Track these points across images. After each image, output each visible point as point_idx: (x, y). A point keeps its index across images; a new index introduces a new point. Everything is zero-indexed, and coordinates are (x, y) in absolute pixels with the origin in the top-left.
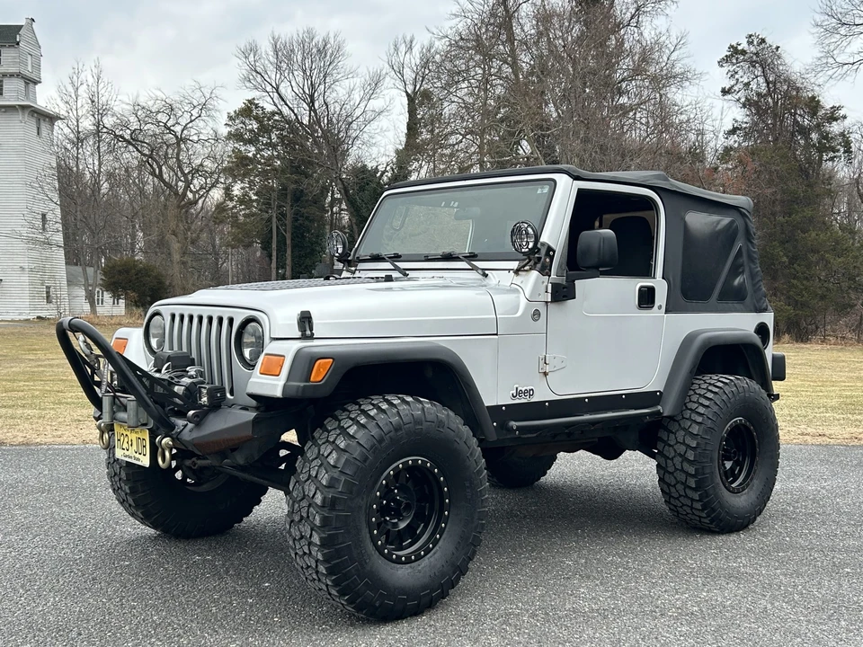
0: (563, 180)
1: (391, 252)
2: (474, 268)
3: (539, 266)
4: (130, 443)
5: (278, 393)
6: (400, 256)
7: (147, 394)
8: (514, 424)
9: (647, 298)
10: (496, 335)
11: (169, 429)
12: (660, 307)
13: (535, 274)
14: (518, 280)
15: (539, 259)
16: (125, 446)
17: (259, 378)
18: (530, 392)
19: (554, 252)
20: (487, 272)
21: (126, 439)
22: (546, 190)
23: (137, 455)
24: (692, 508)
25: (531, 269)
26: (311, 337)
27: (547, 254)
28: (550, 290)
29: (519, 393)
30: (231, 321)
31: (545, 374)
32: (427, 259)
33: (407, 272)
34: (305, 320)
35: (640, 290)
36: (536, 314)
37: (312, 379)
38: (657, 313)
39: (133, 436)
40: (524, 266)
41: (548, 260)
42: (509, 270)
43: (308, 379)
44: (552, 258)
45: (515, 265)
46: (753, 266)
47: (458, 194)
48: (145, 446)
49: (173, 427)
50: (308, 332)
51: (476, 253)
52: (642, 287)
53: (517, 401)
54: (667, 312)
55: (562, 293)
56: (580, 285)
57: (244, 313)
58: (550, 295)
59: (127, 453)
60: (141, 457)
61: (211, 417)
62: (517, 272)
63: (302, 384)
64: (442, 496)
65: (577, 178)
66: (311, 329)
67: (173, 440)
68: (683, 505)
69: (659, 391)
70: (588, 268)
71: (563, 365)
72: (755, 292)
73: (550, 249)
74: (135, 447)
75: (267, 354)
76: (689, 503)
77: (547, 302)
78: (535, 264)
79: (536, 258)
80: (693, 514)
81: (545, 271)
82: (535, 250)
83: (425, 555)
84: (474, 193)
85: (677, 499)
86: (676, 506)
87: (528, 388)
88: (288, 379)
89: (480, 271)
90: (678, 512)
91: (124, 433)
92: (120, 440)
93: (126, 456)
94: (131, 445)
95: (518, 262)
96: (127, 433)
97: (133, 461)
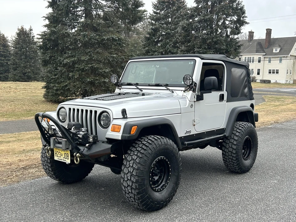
0: (198, 59)
1: (135, 82)
2: (168, 89)
3: (192, 89)
4: (61, 155)
5: (120, 138)
6: (138, 84)
7: (71, 139)
8: (186, 143)
9: (222, 98)
10: (181, 113)
11: (78, 150)
12: (225, 101)
13: (191, 92)
14: (185, 94)
15: (192, 87)
16: (59, 155)
17: (111, 132)
18: (190, 132)
19: (197, 84)
20: (173, 91)
21: (59, 154)
22: (192, 63)
23: (65, 159)
24: (233, 165)
25: (190, 90)
26: (127, 118)
27: (195, 85)
28: (196, 97)
29: (187, 132)
30: (96, 112)
31: (194, 125)
32: (149, 85)
33: (142, 90)
34: (124, 112)
35: (220, 95)
36: (192, 106)
37: (131, 133)
38: (224, 102)
39: (63, 153)
40: (187, 90)
41: (195, 87)
42: (181, 90)
43: (130, 133)
44: (196, 86)
45: (183, 89)
46: (249, 85)
47: (158, 63)
48: (68, 156)
49: (80, 150)
50: (125, 116)
51: (168, 84)
52: (220, 94)
53: (186, 135)
54: (227, 102)
55: (200, 98)
56: (205, 95)
57: (101, 109)
58: (196, 99)
59: (60, 158)
60: (66, 160)
61: (94, 146)
62: (184, 91)
63: (129, 135)
64: (169, 168)
65: (202, 59)
66: (126, 115)
67: (80, 154)
68: (230, 164)
69: (225, 128)
70: (208, 90)
71: (199, 122)
72: (250, 93)
73: (195, 83)
74: (63, 156)
75: (113, 124)
76: (233, 163)
77: (195, 101)
78: (191, 88)
79: (191, 87)
80: (233, 166)
81: (194, 91)
82: (192, 84)
83: (165, 188)
84: (165, 62)
85: (229, 162)
86: (227, 164)
87: (189, 130)
88: (123, 133)
89: (171, 91)
90: (228, 166)
91: (59, 151)
92: (56, 154)
93: (59, 159)
94: (62, 155)
95: (184, 88)
96: (60, 151)
97: (62, 161)
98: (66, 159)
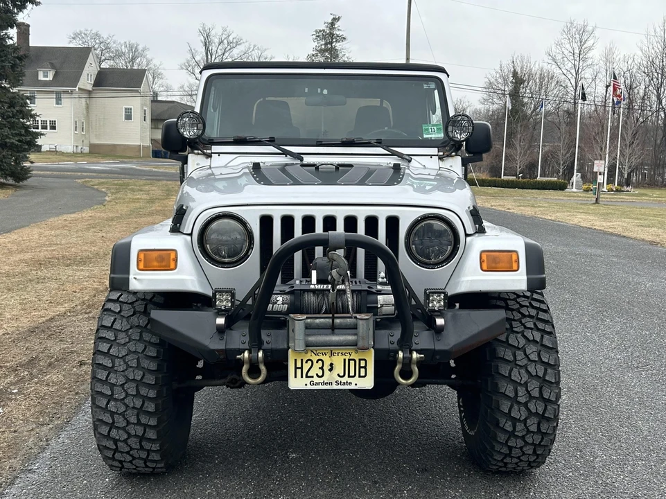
2: (394, 154)
4: (326, 368)
6: (274, 140)
13: (457, 159)
16: (314, 372)
17: (481, 275)
20: (411, 158)
21: (317, 365)
22: (433, 85)
23: (344, 379)
25: (453, 155)
26: (483, 231)
39: (338, 359)
42: (431, 156)
48: (365, 367)
60: (355, 380)
70: (476, 153)
74: (339, 369)
75: (481, 251)
91: (315, 358)
92: (301, 368)
93: (317, 384)
94: (331, 370)
95: (437, 149)
96: (321, 357)
97: (335, 387)
98: (350, 380)
